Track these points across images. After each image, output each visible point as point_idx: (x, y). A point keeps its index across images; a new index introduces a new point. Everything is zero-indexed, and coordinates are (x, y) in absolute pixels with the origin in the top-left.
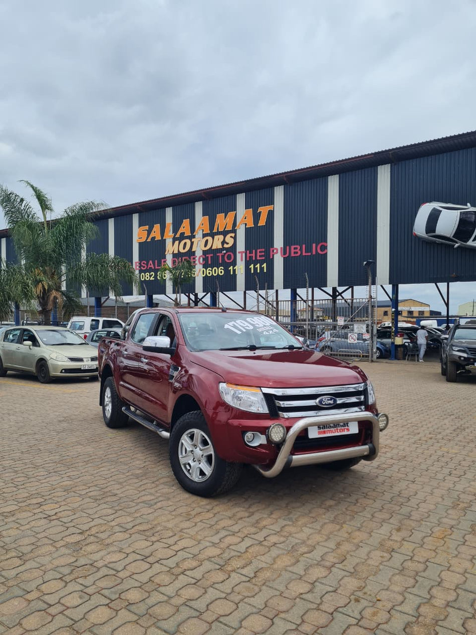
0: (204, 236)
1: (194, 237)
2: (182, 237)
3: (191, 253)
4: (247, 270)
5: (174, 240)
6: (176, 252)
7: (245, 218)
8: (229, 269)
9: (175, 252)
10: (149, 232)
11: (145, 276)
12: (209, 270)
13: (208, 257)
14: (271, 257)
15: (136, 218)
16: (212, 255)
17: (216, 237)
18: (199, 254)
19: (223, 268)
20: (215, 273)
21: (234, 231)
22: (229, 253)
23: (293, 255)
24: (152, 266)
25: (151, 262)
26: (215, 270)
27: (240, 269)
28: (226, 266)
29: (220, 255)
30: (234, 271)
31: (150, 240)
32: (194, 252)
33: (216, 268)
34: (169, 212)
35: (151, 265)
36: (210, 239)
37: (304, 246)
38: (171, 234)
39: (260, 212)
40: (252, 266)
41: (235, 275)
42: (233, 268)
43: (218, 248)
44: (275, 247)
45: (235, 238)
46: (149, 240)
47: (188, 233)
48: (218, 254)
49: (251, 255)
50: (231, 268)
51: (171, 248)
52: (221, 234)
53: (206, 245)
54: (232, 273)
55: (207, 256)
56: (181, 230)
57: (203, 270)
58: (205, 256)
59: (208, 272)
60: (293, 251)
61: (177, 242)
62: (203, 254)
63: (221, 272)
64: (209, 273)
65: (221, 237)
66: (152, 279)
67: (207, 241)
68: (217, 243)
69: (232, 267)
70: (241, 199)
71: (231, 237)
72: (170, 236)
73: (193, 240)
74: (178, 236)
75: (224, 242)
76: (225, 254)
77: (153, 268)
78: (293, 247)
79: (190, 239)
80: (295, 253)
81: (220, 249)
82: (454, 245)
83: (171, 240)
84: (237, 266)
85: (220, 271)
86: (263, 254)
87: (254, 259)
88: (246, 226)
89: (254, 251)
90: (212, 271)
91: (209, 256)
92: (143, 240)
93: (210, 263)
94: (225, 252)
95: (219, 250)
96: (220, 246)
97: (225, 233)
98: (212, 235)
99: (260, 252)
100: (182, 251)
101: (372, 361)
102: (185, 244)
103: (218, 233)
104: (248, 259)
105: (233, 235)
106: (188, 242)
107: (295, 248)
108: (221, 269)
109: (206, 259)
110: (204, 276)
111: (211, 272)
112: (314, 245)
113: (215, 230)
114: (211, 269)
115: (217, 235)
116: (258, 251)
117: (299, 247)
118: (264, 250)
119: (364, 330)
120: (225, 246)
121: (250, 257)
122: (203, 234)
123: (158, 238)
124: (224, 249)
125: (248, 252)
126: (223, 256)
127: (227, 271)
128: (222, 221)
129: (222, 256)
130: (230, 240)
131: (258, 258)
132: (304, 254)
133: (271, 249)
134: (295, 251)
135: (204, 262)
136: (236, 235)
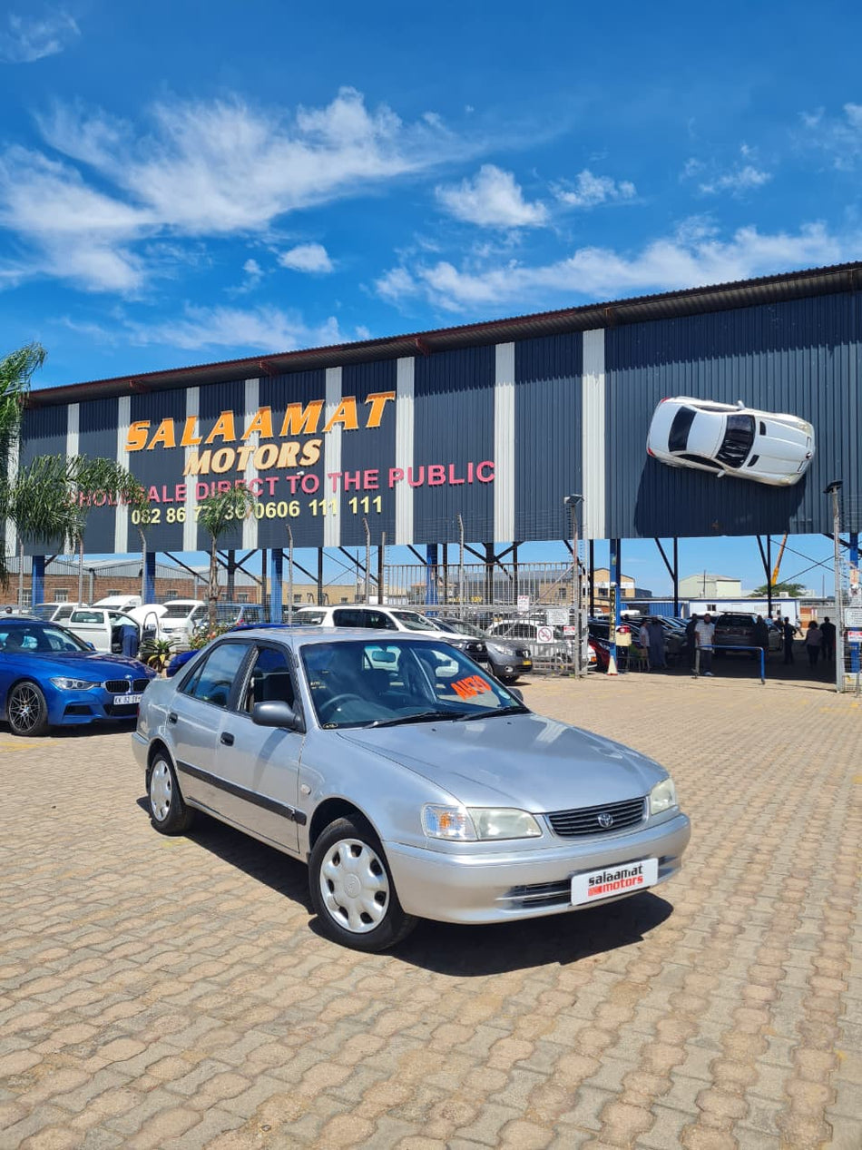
0: (263, 442)
1: (242, 443)
2: (219, 443)
3: (235, 474)
4: (345, 507)
5: (202, 448)
6: (205, 470)
7: (343, 413)
8: (310, 505)
9: (202, 472)
10: (152, 433)
11: (141, 516)
12: (271, 506)
13: (269, 482)
14: (391, 485)
15: (124, 404)
16: (277, 479)
17: (285, 446)
18: (251, 476)
19: (297, 503)
20: (282, 513)
21: (320, 435)
22: (310, 476)
23: (431, 482)
24: (156, 497)
25: (153, 488)
26: (283, 506)
27: (331, 505)
28: (304, 499)
29: (293, 478)
30: (320, 508)
31: (153, 448)
32: (242, 472)
33: (285, 504)
34: (193, 397)
35: (153, 495)
36: (273, 448)
37: (452, 467)
38: (196, 436)
39: (371, 403)
40: (354, 501)
41: (321, 517)
42: (318, 504)
43: (289, 465)
44: (397, 467)
45: (322, 448)
46: (151, 447)
47: (230, 436)
48: (288, 478)
49: (353, 480)
50: (314, 503)
51: (195, 463)
52: (297, 441)
53: (265, 460)
54: (315, 513)
55: (267, 479)
56: (216, 431)
57: (260, 507)
58: (264, 479)
59: (268, 510)
60: (431, 474)
61: (207, 453)
62: (260, 476)
63: (295, 511)
64: (271, 512)
65: (295, 446)
66: (154, 521)
67: (267, 452)
68: (287, 455)
69: (315, 501)
70: (334, 378)
71: (314, 446)
72: (195, 441)
73: (240, 449)
74: (210, 440)
75: (300, 456)
76: (302, 477)
77: (158, 501)
78: (431, 468)
79: (233, 448)
80: (435, 478)
81: (293, 467)
82: (717, 474)
83: (197, 449)
84: (324, 501)
85: (293, 509)
86: (376, 479)
87: (358, 487)
88: (343, 427)
89: (358, 474)
90: (276, 508)
91: (272, 480)
92: (139, 447)
93: (272, 492)
94: (302, 473)
95: (290, 470)
96: (293, 463)
97: (302, 439)
98: (278, 441)
99: (370, 475)
100: (217, 469)
101: (581, 676)
102: (224, 456)
103: (290, 438)
104: (347, 488)
105: (318, 442)
106: (230, 453)
107: (435, 470)
108: (294, 505)
109: (264, 486)
110: (261, 516)
111: (274, 510)
112: (471, 465)
113: (284, 433)
114: (274, 505)
115: (289, 441)
116: (366, 473)
117: (442, 469)
118: (377, 471)
119: (565, 621)
120: (304, 462)
121: (352, 483)
122: (260, 439)
123: (170, 443)
124: (301, 467)
125: (347, 474)
126: (299, 482)
127: (305, 509)
128: (296, 416)
129: (296, 480)
130: (311, 451)
131: (366, 486)
132: (452, 481)
133: (391, 471)
134: (436, 474)
135: (262, 491)
136: (323, 444)
